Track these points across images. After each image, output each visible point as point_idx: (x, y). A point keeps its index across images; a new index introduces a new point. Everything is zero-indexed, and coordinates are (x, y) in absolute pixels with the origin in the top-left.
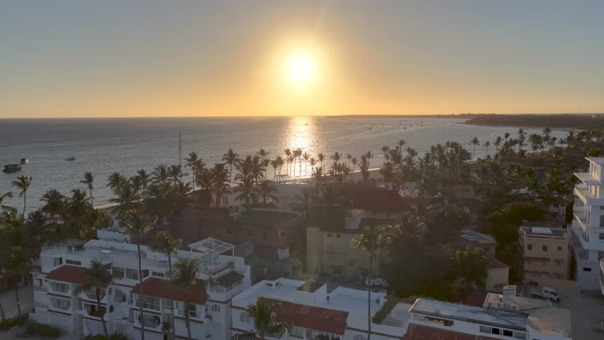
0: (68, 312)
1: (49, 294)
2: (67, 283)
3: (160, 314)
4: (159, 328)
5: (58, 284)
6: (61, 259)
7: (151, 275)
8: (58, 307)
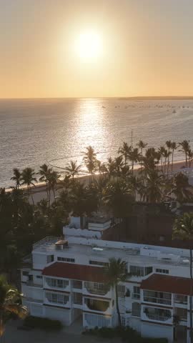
0: (66, 306)
1: (44, 289)
2: (67, 279)
3: (172, 308)
4: (170, 321)
5: (55, 281)
6: (52, 256)
7: (154, 272)
8: (53, 301)
